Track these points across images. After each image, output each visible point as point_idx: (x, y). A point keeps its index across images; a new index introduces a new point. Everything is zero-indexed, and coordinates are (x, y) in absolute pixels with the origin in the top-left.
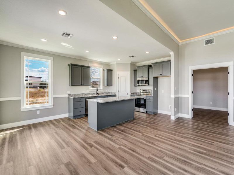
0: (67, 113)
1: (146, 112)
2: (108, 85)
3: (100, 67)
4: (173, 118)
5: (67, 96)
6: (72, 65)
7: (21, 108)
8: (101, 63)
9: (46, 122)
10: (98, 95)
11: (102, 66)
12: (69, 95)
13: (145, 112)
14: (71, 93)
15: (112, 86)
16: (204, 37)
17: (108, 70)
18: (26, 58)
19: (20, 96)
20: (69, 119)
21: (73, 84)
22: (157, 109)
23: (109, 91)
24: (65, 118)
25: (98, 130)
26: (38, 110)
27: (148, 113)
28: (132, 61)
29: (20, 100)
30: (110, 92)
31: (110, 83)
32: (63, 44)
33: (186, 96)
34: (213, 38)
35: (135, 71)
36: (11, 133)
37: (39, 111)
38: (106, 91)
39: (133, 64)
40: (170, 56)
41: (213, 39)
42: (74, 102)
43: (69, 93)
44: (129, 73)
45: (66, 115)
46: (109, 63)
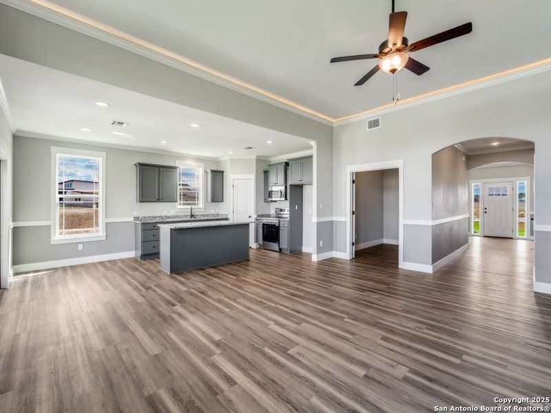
0: (133, 250)
1: (281, 250)
2: (213, 201)
3: (200, 167)
4: (315, 258)
5: (132, 219)
6: (141, 165)
7: (50, 238)
8: (200, 159)
9: (94, 264)
10: (193, 219)
11: (203, 165)
12: (136, 218)
13: (277, 249)
14: (141, 216)
15: (222, 201)
16: (367, 114)
17: (212, 171)
18: (58, 156)
19: (50, 220)
20: (135, 260)
21: (142, 198)
22: (302, 245)
23: (217, 212)
24: (129, 259)
25: (171, 272)
26: (80, 243)
27: (283, 251)
28: (259, 155)
29: (49, 226)
30: (220, 213)
31: (217, 196)
32: (115, 133)
33: (342, 219)
34: (377, 118)
35: (266, 173)
36: (35, 276)
37: (81, 245)
38: (212, 212)
39: (260, 160)
40: (311, 147)
41: (378, 120)
42: (143, 230)
43: (136, 214)
44: (253, 177)
45: (131, 254)
46: (218, 158)
